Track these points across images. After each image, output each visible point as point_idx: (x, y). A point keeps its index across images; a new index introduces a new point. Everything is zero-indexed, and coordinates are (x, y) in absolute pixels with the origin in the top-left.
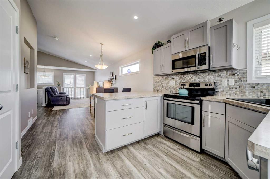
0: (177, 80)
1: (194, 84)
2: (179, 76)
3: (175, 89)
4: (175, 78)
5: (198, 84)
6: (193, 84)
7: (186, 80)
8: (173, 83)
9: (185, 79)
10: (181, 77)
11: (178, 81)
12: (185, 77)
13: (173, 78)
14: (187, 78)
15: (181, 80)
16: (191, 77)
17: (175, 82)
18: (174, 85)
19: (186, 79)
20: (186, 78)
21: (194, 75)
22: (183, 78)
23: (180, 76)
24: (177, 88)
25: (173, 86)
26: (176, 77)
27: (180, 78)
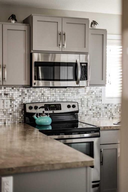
0: (14, 98)
1: (52, 106)
2: (18, 90)
3: (11, 116)
4: (11, 92)
5: (58, 106)
6: (49, 105)
7: (34, 98)
8: (5, 104)
9: (31, 96)
10: (23, 92)
11: (16, 100)
12: (31, 92)
13: (7, 93)
14: (35, 94)
15: (24, 98)
16: (41, 94)
17: (11, 101)
18: (9, 107)
19: (34, 96)
20: (33, 94)
21: (46, 90)
22: (28, 94)
23: (20, 90)
24: (14, 114)
25: (7, 110)
26: (13, 92)
27: (20, 94)
